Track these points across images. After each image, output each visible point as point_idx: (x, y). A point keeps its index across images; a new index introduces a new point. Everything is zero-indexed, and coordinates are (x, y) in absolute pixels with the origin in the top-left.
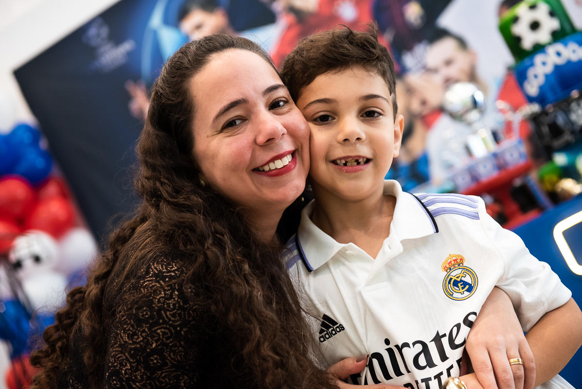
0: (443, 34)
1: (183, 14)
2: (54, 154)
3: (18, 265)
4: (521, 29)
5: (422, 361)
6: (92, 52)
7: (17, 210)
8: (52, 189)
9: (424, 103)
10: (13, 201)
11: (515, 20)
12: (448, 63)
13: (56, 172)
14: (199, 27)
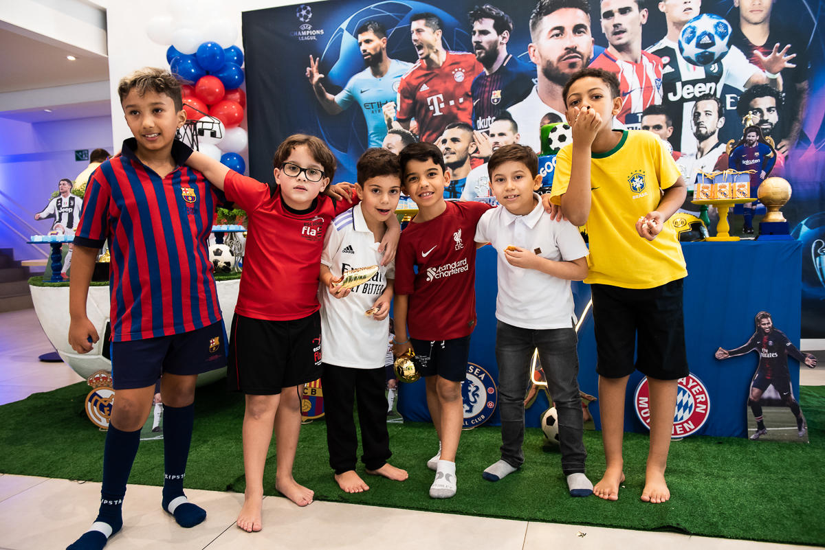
0: (508, 117)
1: (363, 29)
2: (247, 75)
3: (201, 132)
4: (554, 137)
5: (375, 278)
6: (297, 25)
7: (211, 99)
8: (237, 96)
9: (477, 151)
10: (211, 92)
11: (554, 130)
12: (501, 134)
13: (243, 87)
14: (368, 41)
